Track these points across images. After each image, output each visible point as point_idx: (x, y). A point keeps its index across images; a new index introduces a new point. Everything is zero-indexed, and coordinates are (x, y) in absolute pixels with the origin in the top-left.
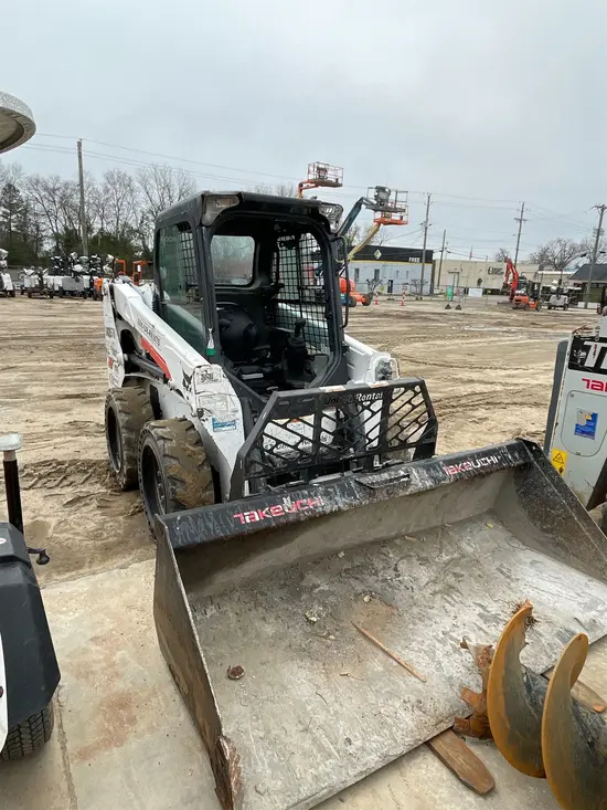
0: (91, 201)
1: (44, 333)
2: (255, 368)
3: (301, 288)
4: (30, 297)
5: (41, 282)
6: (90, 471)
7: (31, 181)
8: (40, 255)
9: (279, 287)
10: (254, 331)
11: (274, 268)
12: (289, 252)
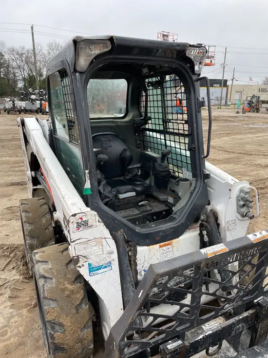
0: (42, 60)
1: (10, 137)
2: (130, 187)
3: (165, 121)
4: (8, 113)
5: (14, 105)
6: (12, 255)
7: (10, 50)
8: (17, 90)
9: (146, 119)
10: (128, 153)
11: (143, 104)
12: (155, 90)
